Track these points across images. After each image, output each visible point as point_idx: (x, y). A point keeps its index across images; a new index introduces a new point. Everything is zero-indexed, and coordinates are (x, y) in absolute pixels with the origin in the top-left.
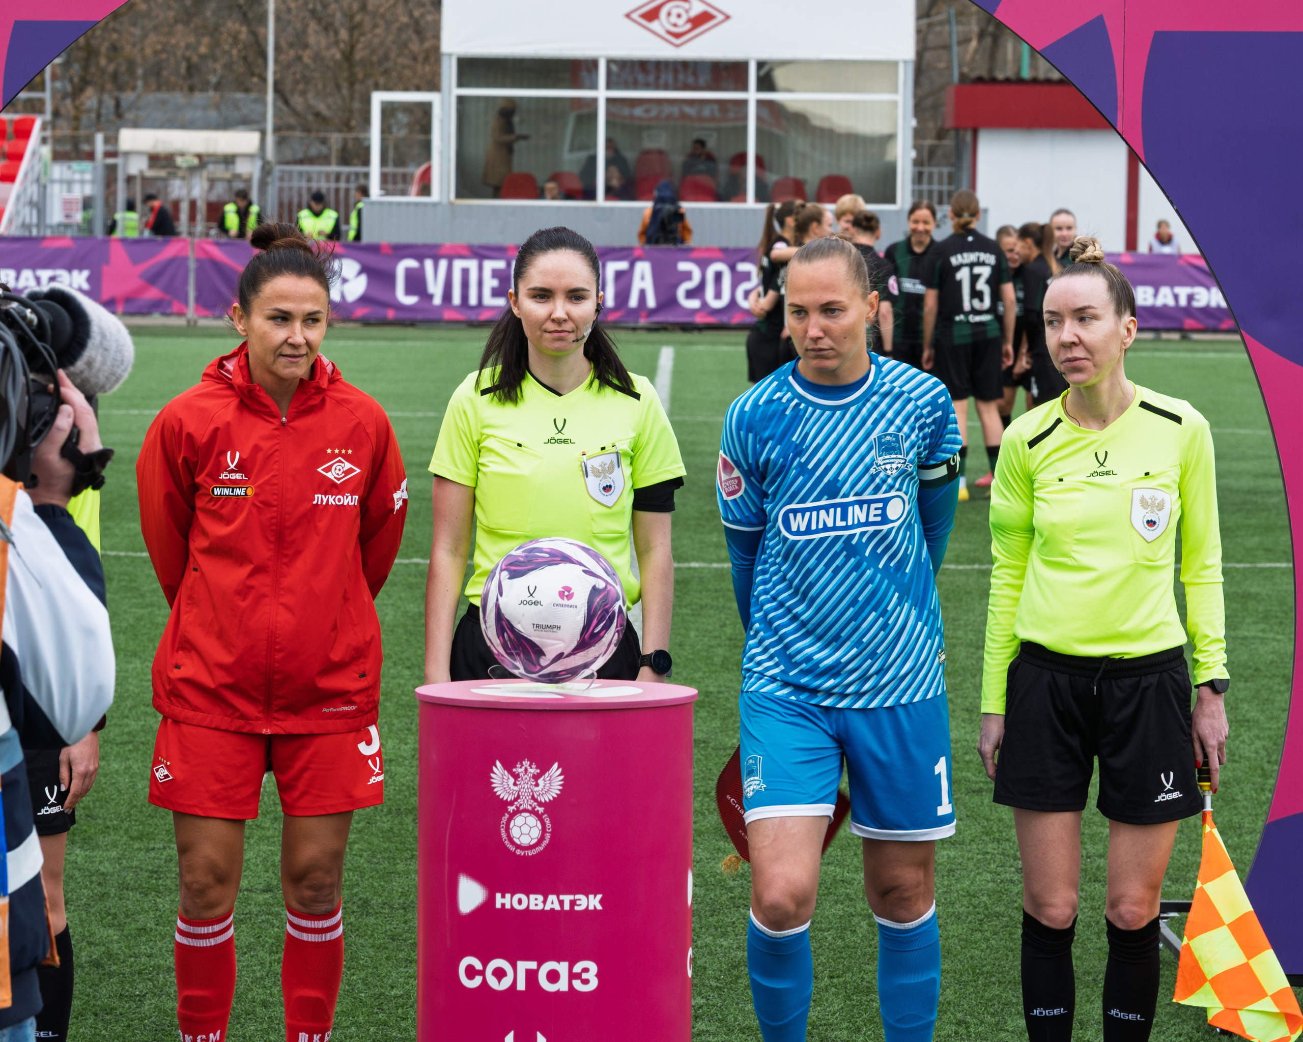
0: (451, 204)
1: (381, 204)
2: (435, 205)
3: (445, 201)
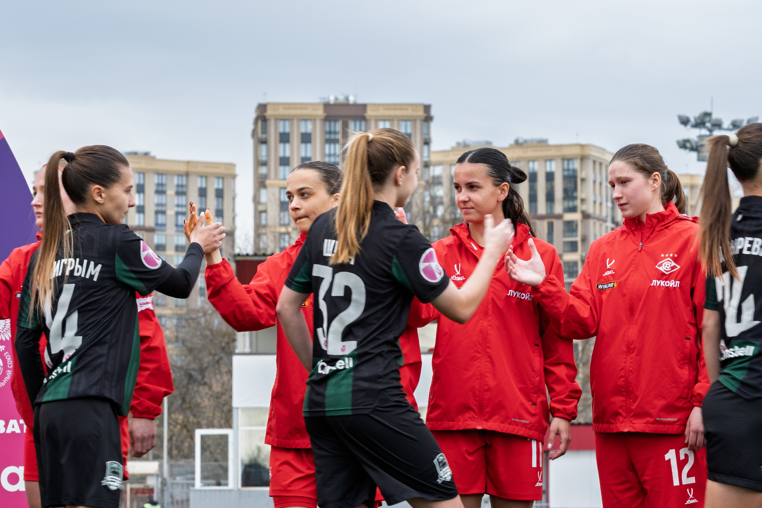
0: (239, 490)
1: (200, 491)
2: (230, 491)
3: (236, 489)
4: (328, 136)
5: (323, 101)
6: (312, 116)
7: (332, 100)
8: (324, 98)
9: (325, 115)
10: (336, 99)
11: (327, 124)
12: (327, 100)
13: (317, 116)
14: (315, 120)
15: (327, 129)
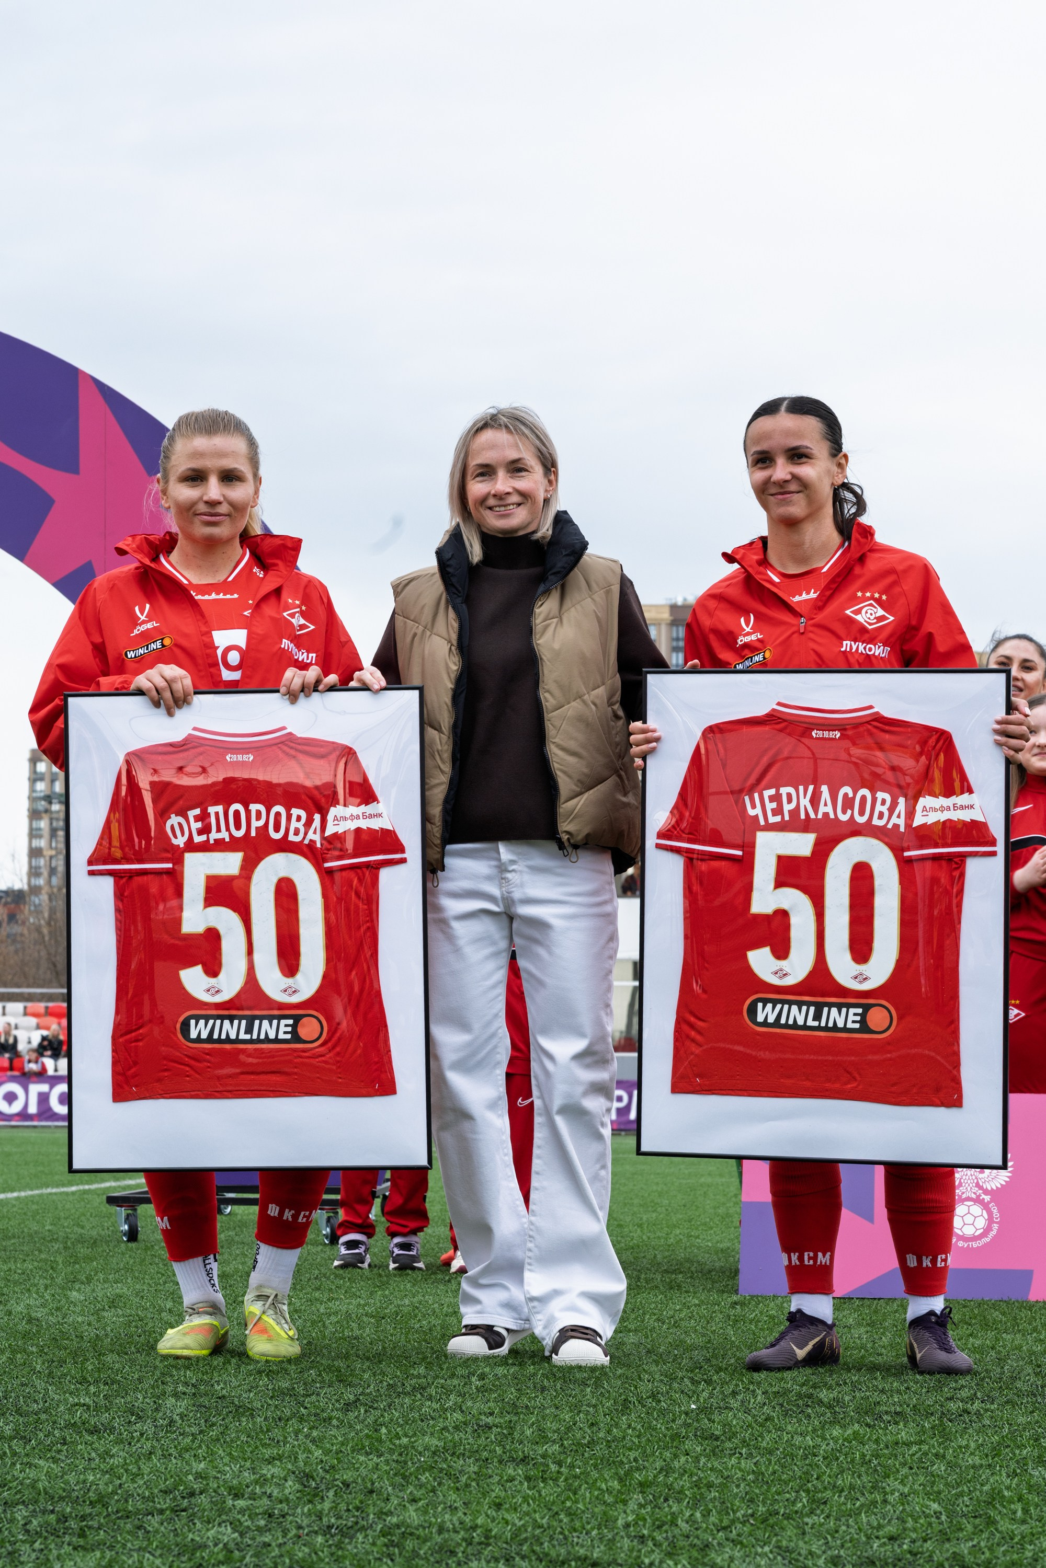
4: (675, 644)
5: (669, 602)
6: (656, 620)
7: (680, 602)
8: (671, 599)
9: (671, 618)
10: (685, 600)
11: (674, 629)
12: (673, 602)
13: (662, 620)
14: (660, 624)
15: (675, 635)
